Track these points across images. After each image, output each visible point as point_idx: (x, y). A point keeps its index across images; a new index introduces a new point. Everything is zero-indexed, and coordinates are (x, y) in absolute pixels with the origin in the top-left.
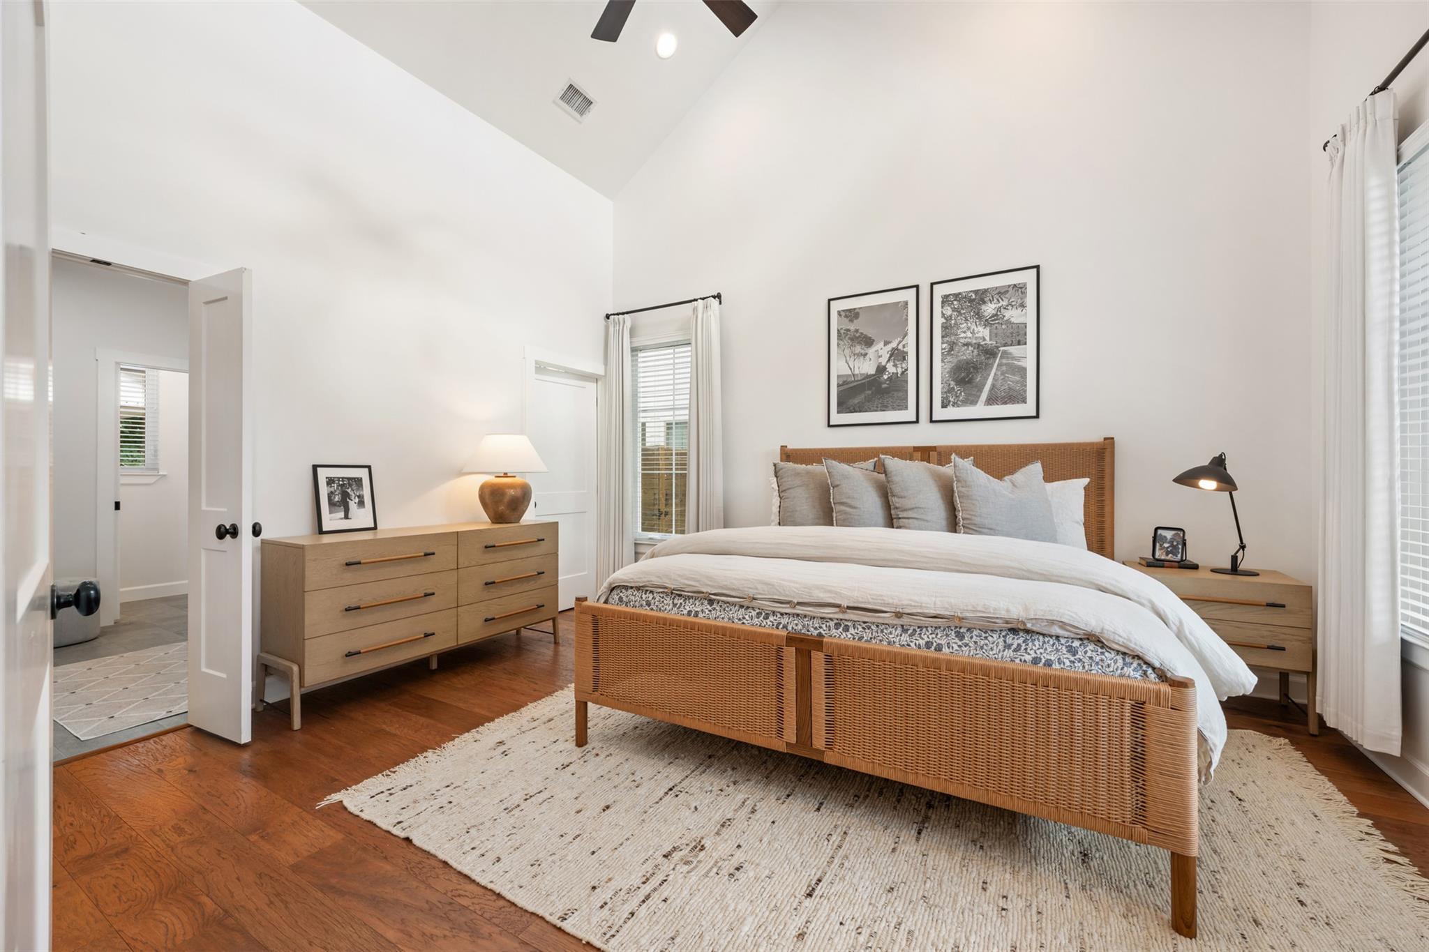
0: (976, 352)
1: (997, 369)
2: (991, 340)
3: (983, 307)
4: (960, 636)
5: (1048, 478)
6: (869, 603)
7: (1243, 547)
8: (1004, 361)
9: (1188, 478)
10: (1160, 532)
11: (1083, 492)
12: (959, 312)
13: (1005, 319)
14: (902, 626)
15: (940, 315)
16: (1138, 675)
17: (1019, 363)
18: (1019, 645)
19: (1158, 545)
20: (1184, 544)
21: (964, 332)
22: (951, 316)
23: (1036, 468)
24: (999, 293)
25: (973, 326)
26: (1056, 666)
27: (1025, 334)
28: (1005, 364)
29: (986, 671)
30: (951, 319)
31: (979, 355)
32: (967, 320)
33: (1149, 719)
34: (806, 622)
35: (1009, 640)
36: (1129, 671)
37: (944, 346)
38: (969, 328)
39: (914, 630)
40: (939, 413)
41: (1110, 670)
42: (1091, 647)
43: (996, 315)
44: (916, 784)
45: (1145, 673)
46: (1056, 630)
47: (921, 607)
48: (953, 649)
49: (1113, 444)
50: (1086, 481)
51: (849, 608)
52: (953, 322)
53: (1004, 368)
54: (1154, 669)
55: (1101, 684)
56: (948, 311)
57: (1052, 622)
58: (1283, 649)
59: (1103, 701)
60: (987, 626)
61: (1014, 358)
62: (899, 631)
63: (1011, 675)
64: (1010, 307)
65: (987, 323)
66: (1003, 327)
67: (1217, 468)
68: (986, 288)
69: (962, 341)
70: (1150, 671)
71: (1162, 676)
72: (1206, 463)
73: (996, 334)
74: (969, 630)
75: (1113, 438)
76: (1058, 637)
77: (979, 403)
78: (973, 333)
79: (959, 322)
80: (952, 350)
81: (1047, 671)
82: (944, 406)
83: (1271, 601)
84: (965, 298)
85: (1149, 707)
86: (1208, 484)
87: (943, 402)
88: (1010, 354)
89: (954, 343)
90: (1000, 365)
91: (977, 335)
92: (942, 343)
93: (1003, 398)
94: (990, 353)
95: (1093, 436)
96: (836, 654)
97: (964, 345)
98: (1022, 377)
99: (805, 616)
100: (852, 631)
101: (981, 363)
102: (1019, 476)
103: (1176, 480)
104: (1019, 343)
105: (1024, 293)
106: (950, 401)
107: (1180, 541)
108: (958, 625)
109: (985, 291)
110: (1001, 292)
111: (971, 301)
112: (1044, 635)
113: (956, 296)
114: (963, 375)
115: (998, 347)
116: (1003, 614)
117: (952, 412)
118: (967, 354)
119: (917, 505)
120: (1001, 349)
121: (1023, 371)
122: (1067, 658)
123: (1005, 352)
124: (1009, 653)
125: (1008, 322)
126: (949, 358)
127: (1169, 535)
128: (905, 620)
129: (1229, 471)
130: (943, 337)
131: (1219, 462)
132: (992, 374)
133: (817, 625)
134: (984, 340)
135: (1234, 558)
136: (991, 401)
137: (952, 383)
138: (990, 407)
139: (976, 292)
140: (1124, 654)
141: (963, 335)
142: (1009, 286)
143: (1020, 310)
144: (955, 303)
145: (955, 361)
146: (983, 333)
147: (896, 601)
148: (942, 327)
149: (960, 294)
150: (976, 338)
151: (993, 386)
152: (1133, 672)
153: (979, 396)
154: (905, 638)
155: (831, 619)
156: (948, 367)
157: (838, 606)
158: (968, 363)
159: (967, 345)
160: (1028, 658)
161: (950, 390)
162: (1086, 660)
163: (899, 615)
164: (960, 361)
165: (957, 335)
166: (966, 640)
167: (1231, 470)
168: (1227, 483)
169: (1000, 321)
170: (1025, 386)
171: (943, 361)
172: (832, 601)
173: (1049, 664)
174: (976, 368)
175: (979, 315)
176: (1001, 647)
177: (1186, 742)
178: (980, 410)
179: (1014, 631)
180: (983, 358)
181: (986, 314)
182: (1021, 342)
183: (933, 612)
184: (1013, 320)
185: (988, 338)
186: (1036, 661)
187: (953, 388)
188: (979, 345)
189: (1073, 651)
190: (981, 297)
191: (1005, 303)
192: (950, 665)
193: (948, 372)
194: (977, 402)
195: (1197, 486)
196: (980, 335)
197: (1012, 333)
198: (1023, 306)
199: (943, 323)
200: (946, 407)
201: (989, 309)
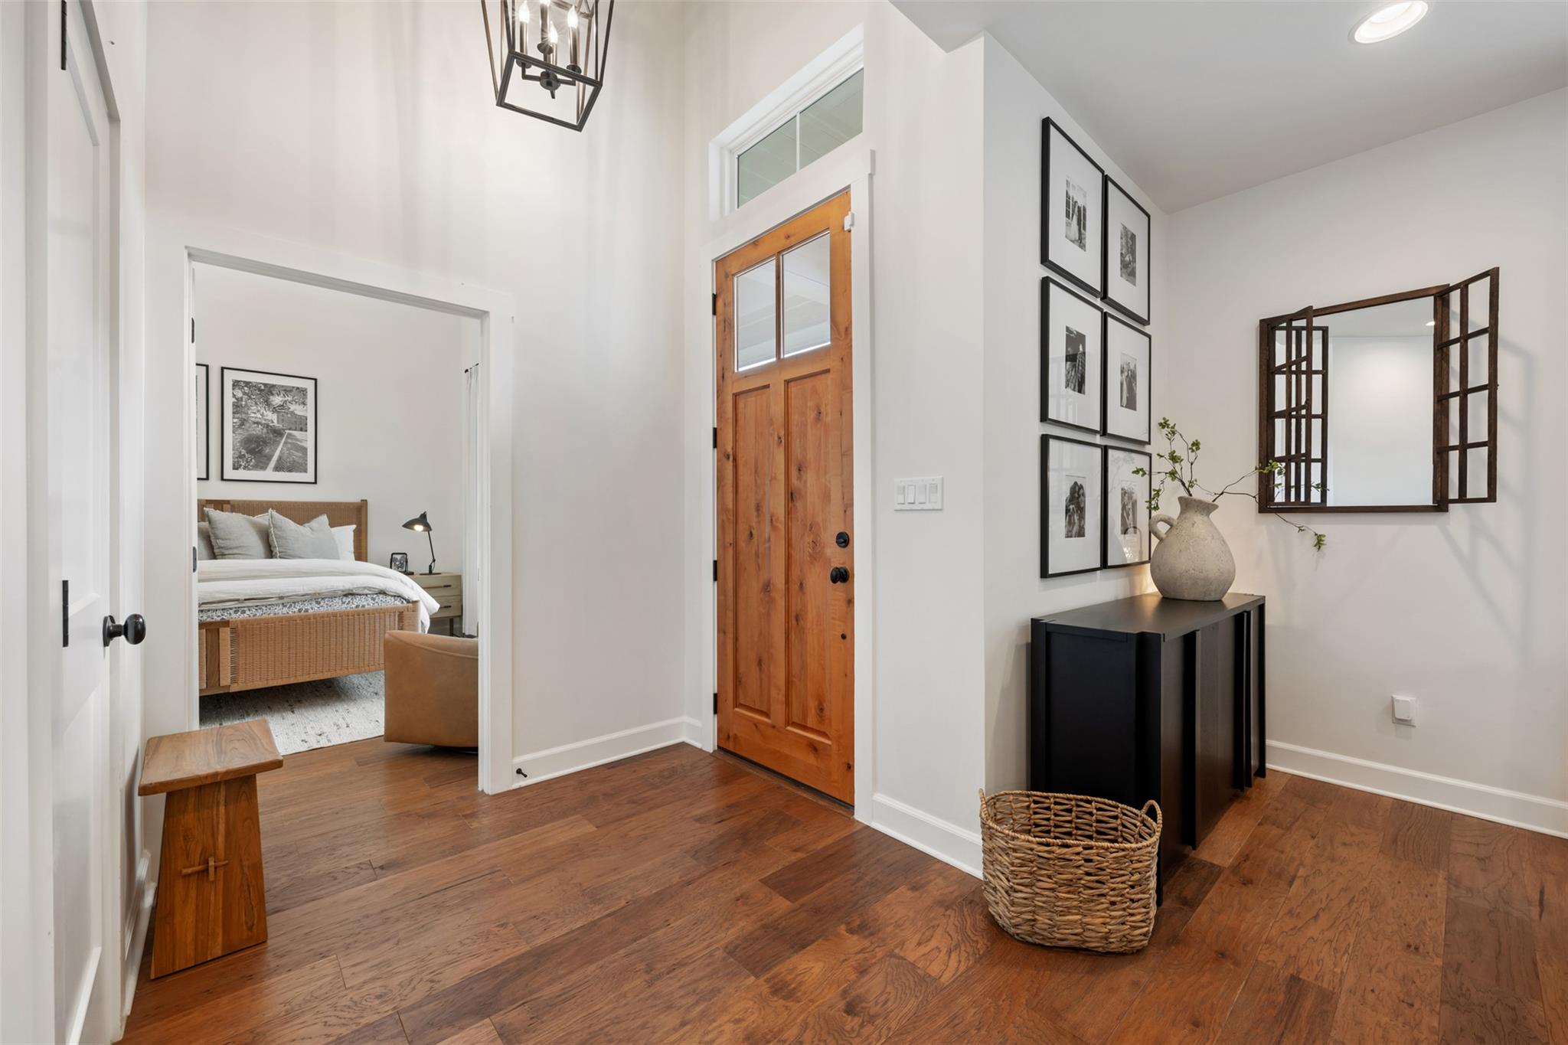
0: (265, 430)
1: (283, 446)
2: (278, 423)
3: (271, 397)
4: (319, 603)
5: (332, 525)
6: (260, 594)
7: (434, 561)
8: (289, 441)
9: (409, 525)
10: (394, 556)
11: (352, 533)
12: (250, 396)
13: (290, 410)
14: (283, 604)
15: (231, 395)
16: (400, 603)
17: (301, 444)
18: (349, 602)
19: (393, 564)
20: (407, 562)
21: (255, 413)
22: (242, 398)
23: (324, 519)
24: (285, 390)
25: (263, 410)
26: (367, 606)
27: (306, 424)
28: (290, 443)
29: (335, 615)
30: (242, 400)
31: (268, 433)
32: (256, 404)
33: (404, 618)
34: (209, 613)
35: (344, 600)
36: (397, 602)
37: (235, 420)
38: (258, 411)
39: (291, 605)
40: (229, 473)
41: (390, 603)
42: (381, 596)
43: (283, 406)
44: (295, 682)
45: (402, 602)
46: (366, 592)
47: (295, 592)
48: (313, 609)
49: (367, 504)
50: (354, 527)
51: (245, 600)
52: (244, 403)
53: (289, 446)
54: (406, 600)
55: (387, 609)
56: (239, 394)
57: (365, 588)
58: (450, 607)
59: (387, 615)
60: (332, 595)
61: (297, 440)
62: (281, 607)
63: (347, 614)
64: (294, 403)
65: (275, 410)
66: (289, 415)
67: (423, 519)
68: (275, 383)
69: (253, 419)
70: (404, 601)
71: (408, 601)
72: (418, 517)
73: (283, 420)
74: (323, 599)
75: (366, 501)
76: (366, 595)
77: (268, 468)
78: (262, 415)
79: (249, 404)
80: (243, 425)
81: (363, 609)
82: (235, 468)
83: (445, 584)
84: (255, 386)
85: (405, 613)
86: (419, 528)
87: (234, 465)
88: (294, 436)
89: (245, 420)
90: (285, 443)
91: (266, 418)
92: (234, 418)
93: (288, 467)
94: (278, 433)
95: (354, 498)
96: (239, 627)
97: (255, 423)
98: (303, 454)
99: (209, 611)
100: (248, 612)
101: (270, 439)
102: (314, 523)
103: (405, 526)
104: (301, 430)
105: (305, 395)
106: (241, 465)
107: (405, 560)
108: (317, 597)
109: (273, 386)
110: (287, 390)
111: (260, 390)
112: (360, 595)
113: (247, 384)
114: (253, 446)
115: (284, 430)
116: (342, 588)
117: (241, 474)
118: (258, 431)
119: (242, 545)
120: (287, 431)
121: (304, 450)
122: (371, 602)
123: (289, 434)
124: (345, 605)
125: (292, 413)
126: (240, 431)
127: (399, 557)
128: (285, 600)
129: (428, 521)
130: (234, 413)
131: (424, 516)
132: (279, 448)
133: (220, 614)
134: (273, 422)
135: (430, 566)
136: (277, 469)
137: (243, 450)
138: (277, 473)
139: (265, 385)
140: (395, 596)
141: (253, 415)
142: (293, 387)
143: (302, 406)
144: (246, 388)
145: (246, 434)
146: (272, 417)
147: (278, 591)
148: (233, 405)
149: (250, 382)
150: (265, 420)
151: (280, 458)
152: (398, 603)
153: (268, 464)
154: (285, 610)
155: (231, 609)
156: (239, 438)
157: (238, 600)
158: (258, 437)
159: (257, 423)
160: (353, 606)
161: (241, 456)
162: (379, 602)
163: (281, 598)
164: (250, 435)
165: (247, 414)
166: (322, 604)
167: (429, 520)
168: (428, 528)
169: (286, 411)
170: (306, 460)
171: (234, 432)
172: (232, 598)
173: (363, 606)
174: (265, 442)
175: (267, 403)
176: (340, 603)
177: (417, 624)
178: (269, 474)
179: (346, 595)
180: (272, 436)
181: (273, 403)
182: (303, 429)
183: (303, 593)
184: (296, 412)
185: (275, 421)
186: (357, 606)
187: (244, 455)
188: (268, 426)
189: (374, 599)
190: (270, 389)
191: (290, 399)
192: (315, 616)
193: (239, 442)
194: (266, 468)
195: (413, 529)
196: (269, 418)
197: (296, 422)
198: (304, 404)
199: (234, 402)
200: (237, 469)
201: (277, 400)
